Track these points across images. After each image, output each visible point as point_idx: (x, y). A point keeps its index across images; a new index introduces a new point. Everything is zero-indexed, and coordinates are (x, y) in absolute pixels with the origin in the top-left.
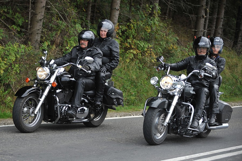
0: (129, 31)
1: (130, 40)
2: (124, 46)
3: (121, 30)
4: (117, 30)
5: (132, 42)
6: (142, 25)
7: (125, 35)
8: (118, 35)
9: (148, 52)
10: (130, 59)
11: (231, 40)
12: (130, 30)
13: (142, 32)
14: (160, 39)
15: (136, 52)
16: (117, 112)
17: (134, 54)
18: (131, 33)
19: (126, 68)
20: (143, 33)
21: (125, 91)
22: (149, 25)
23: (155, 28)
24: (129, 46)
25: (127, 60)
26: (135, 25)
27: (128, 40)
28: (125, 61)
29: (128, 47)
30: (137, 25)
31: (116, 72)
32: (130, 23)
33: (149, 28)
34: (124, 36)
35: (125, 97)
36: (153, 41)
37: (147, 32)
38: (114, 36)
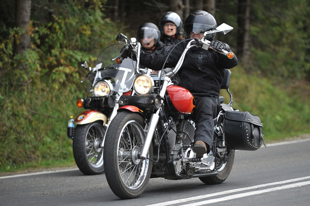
0: (52, 36)
1: (56, 52)
2: (46, 64)
3: (39, 35)
4: (30, 33)
5: (60, 54)
6: (74, 24)
7: (47, 45)
8: (35, 44)
10: (60, 83)
12: (55, 35)
13: (76, 35)
15: (70, 71)
17: (67, 75)
18: (56, 40)
19: (54, 99)
21: (58, 140)
23: (99, 28)
24: (55, 62)
25: (54, 86)
26: (63, 26)
27: (54, 52)
28: (52, 87)
30: (66, 24)
31: (38, 108)
32: (54, 21)
33: (87, 27)
34: (45, 46)
36: (98, 51)
37: (85, 35)
38: (26, 45)
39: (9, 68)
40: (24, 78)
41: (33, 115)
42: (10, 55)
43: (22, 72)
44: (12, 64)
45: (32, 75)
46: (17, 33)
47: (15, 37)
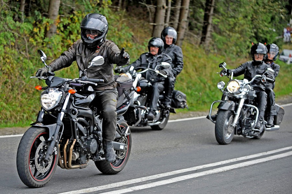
0: (72, 25)
1: (74, 36)
2: (66, 44)
3: (63, 24)
4: (57, 24)
5: (76, 39)
7: (68, 30)
8: (60, 30)
11: (199, 36)
12: (74, 24)
18: (75, 28)
26: (80, 18)
27: (72, 37)
30: (82, 17)
32: (74, 15)
38: (54, 31)
39: (41, 46)
40: (49, 55)
42: (42, 37)
43: (49, 50)
44: (43, 44)
45: (56, 53)
46: (48, 22)
47: (47, 25)
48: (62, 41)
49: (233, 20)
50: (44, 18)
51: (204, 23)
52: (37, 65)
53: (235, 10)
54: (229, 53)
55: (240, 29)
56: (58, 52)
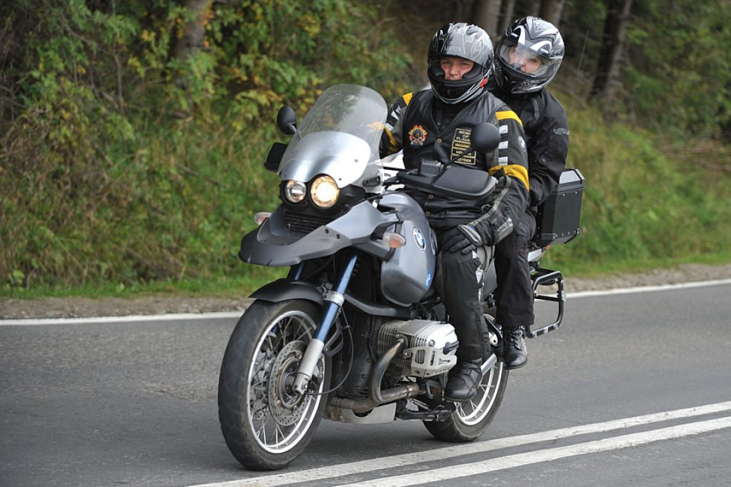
0: (247, 27)
1: (249, 59)
2: (227, 78)
3: (222, 24)
4: (205, 22)
5: (256, 65)
6: (291, 10)
7: (235, 41)
8: (212, 40)
9: (308, 100)
10: (246, 120)
11: (588, 74)
12: (251, 26)
13: (291, 35)
14: (349, 60)
15: (269, 100)
16: (192, 297)
17: (260, 107)
18: (254, 35)
19: (231, 149)
20: (294, 36)
21: (226, 228)
22: (314, 11)
23: (337, 23)
24: (245, 78)
25: (234, 124)
26: (269, 10)
27: (246, 59)
28: (230, 126)
29: (243, 82)
30: (275, 7)
31: (197, 163)
33: (314, 19)
34: (231, 43)
35: (224, 247)
36: (328, 66)
37: (307, 33)
38: (195, 42)
39: (157, 78)
40: (180, 105)
41: (186, 176)
42: (162, 57)
43: (180, 92)
44: (164, 74)
45: (198, 100)
46: (181, 17)
47: (177, 23)
48: (217, 70)
49: (684, 34)
50: (172, 4)
51: (605, 40)
52: (145, 132)
53: (691, 10)
54: (669, 122)
55: (700, 61)
56: (203, 97)
